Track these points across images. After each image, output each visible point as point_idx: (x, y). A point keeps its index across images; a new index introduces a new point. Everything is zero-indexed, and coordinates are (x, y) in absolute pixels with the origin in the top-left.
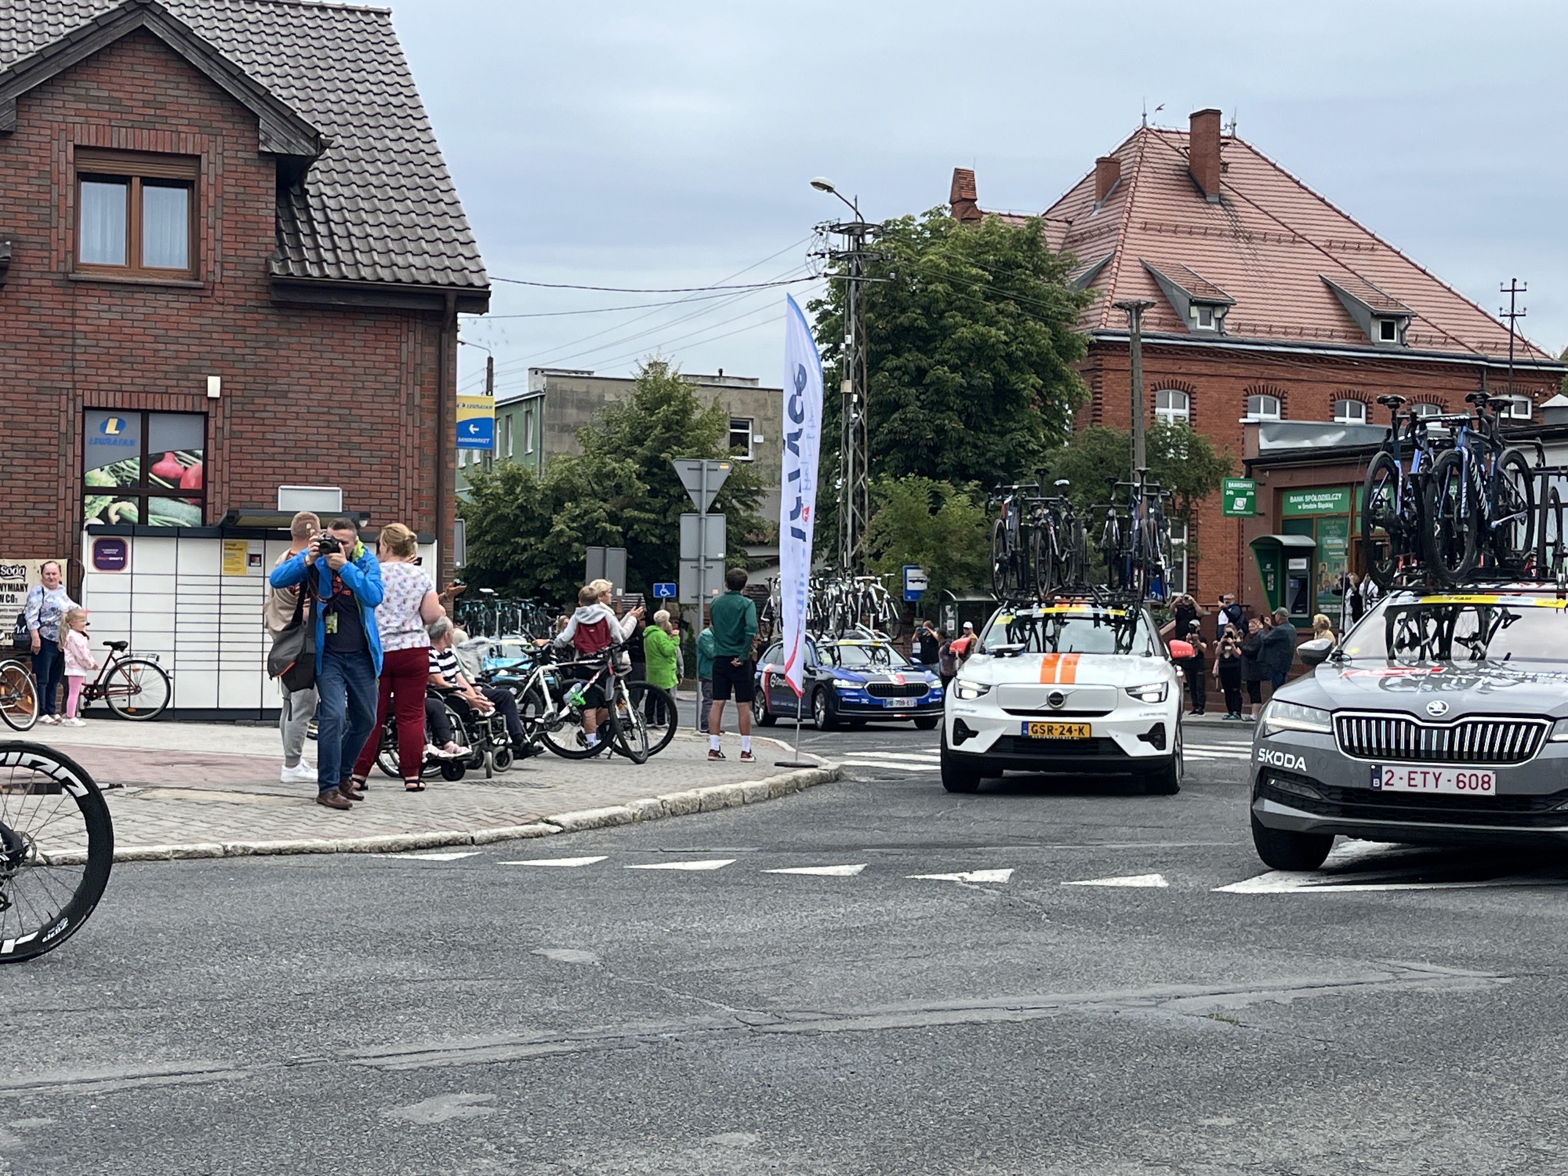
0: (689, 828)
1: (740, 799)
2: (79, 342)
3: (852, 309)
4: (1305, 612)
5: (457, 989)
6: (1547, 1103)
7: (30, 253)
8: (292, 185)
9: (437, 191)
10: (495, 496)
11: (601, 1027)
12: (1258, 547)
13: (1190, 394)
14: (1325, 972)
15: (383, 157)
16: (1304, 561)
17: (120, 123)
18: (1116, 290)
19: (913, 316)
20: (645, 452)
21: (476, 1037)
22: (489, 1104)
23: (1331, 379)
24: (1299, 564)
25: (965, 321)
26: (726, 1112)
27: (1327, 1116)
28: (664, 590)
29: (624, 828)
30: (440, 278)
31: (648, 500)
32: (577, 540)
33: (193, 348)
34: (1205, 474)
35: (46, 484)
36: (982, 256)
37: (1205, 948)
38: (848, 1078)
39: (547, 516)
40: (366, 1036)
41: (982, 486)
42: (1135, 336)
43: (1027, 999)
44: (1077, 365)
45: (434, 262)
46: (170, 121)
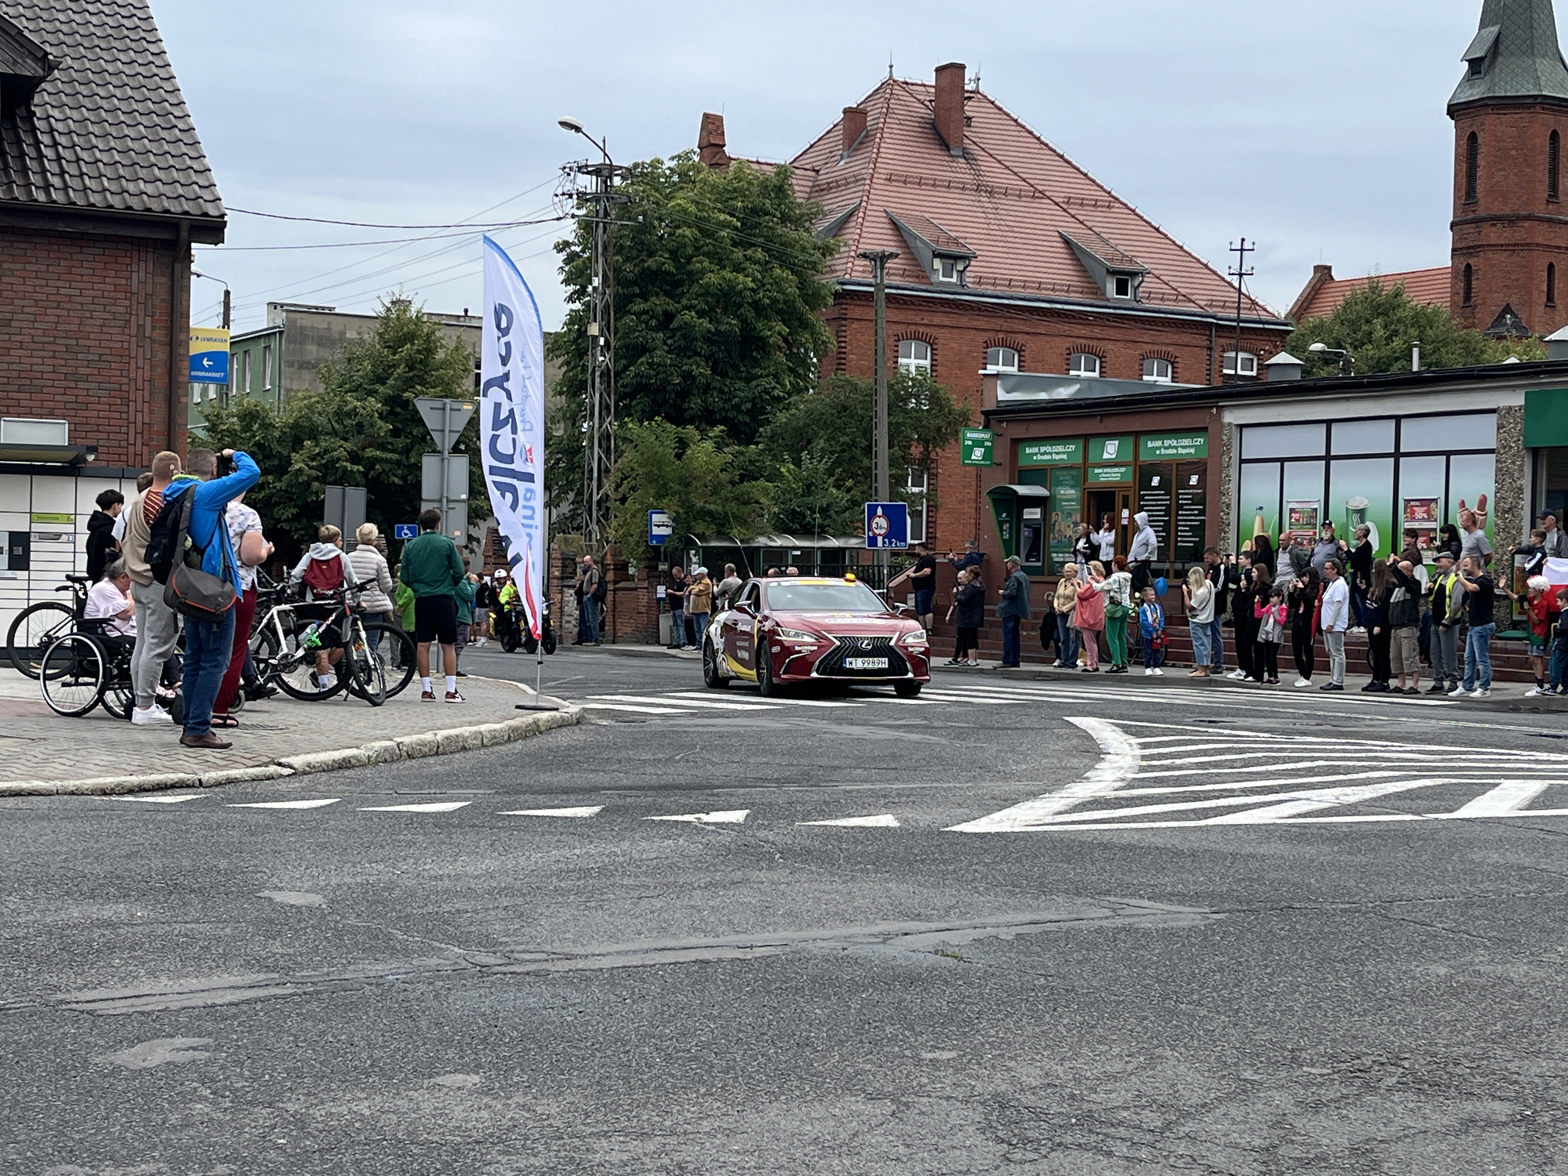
0: (425, 770)
1: (479, 742)
3: (600, 251)
4: (1038, 561)
5: (176, 932)
6: (1255, 1034)
8: (18, 107)
9: (171, 117)
10: (231, 432)
11: (326, 970)
12: (996, 497)
13: (931, 345)
14: (1048, 909)
15: (114, 80)
16: (1038, 510)
18: (862, 240)
19: (661, 261)
20: (388, 391)
21: (195, 981)
22: (206, 1048)
23: (1067, 333)
24: (1033, 514)
25: (713, 267)
26: (451, 1053)
27: (1044, 1049)
28: (407, 531)
29: (359, 771)
30: (174, 207)
31: (391, 440)
32: (317, 479)
34: (944, 424)
36: (730, 202)
37: (933, 886)
38: (576, 1018)
39: (285, 454)
40: (79, 981)
41: (729, 431)
42: (879, 286)
43: (757, 938)
44: (823, 314)
45: (167, 190)
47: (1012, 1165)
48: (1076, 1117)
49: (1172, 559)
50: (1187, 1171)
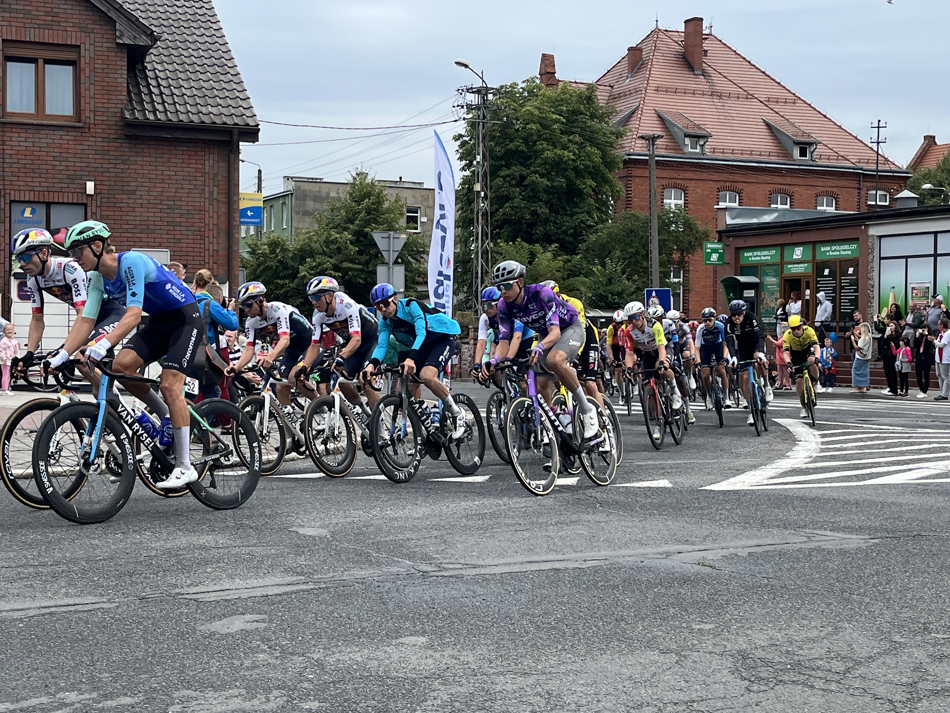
2: (7, 160)
3: (480, 140)
5: (243, 552)
6: (900, 613)
8: (137, 64)
9: (226, 67)
10: (264, 255)
11: (331, 574)
12: (726, 283)
13: (684, 191)
14: (767, 537)
15: (192, 46)
16: (753, 291)
17: (31, 26)
18: (640, 128)
19: (518, 144)
20: (355, 228)
21: (255, 581)
22: (264, 621)
23: (769, 182)
24: (750, 293)
25: (549, 147)
26: (408, 624)
27: (769, 623)
30: (229, 121)
31: (357, 257)
33: (77, 164)
34: (693, 239)
36: (559, 107)
37: (695, 523)
38: (481, 603)
39: (296, 266)
40: (188, 581)
41: (560, 247)
42: (652, 156)
43: (588, 555)
44: (617, 174)
45: (224, 111)
46: (61, 24)
47: (752, 693)
48: (790, 664)
49: (838, 320)
50: (861, 698)
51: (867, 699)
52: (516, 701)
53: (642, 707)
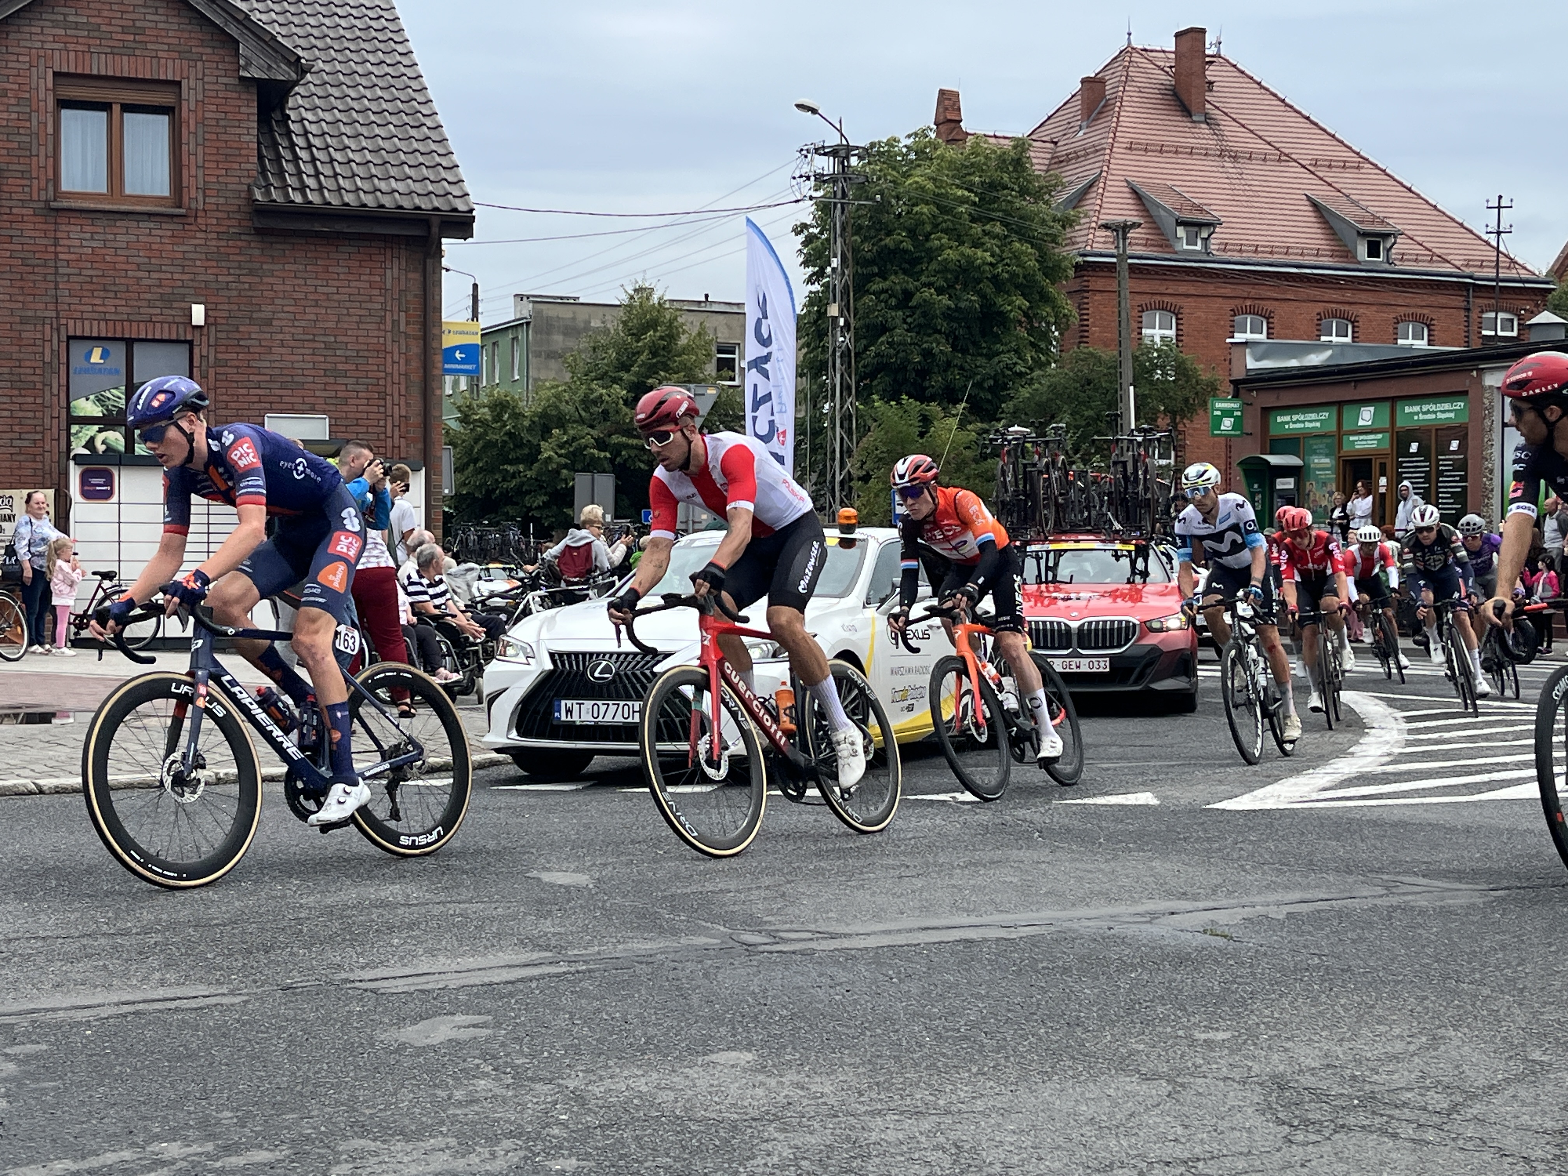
2: (61, 271)
3: (838, 232)
5: (451, 912)
6: (1542, 1014)
7: (10, 181)
8: (273, 110)
9: (419, 115)
10: (483, 422)
11: (597, 948)
12: (1246, 467)
13: (1176, 315)
14: (1318, 886)
15: (364, 81)
16: (1292, 480)
17: (100, 50)
18: (1102, 211)
19: (899, 239)
20: (633, 378)
21: (471, 959)
22: (485, 1025)
23: (1318, 298)
24: (1286, 484)
25: (951, 243)
26: (723, 1030)
27: (1322, 1030)
30: (424, 204)
32: (565, 466)
33: (176, 276)
34: (1192, 395)
35: (31, 415)
36: (968, 178)
37: (1198, 864)
38: (844, 997)
39: (535, 442)
40: (361, 960)
41: (970, 408)
42: (1122, 257)
43: (1020, 917)
44: (1064, 287)
45: (418, 187)
46: (149, 46)
47: (1294, 1146)
48: (1358, 1098)
50: (1477, 1154)
51: (1487, 1157)
52: (903, 1159)
53: (1112, 1170)
